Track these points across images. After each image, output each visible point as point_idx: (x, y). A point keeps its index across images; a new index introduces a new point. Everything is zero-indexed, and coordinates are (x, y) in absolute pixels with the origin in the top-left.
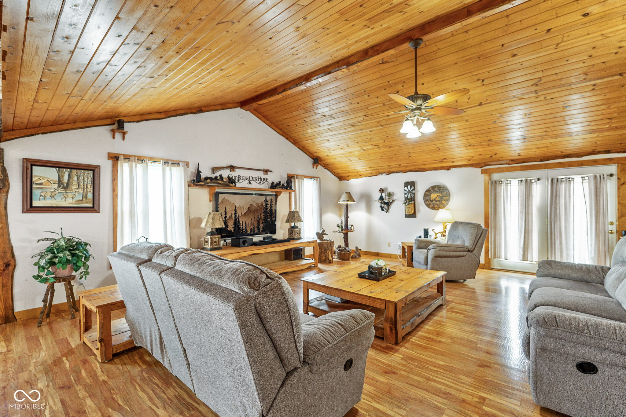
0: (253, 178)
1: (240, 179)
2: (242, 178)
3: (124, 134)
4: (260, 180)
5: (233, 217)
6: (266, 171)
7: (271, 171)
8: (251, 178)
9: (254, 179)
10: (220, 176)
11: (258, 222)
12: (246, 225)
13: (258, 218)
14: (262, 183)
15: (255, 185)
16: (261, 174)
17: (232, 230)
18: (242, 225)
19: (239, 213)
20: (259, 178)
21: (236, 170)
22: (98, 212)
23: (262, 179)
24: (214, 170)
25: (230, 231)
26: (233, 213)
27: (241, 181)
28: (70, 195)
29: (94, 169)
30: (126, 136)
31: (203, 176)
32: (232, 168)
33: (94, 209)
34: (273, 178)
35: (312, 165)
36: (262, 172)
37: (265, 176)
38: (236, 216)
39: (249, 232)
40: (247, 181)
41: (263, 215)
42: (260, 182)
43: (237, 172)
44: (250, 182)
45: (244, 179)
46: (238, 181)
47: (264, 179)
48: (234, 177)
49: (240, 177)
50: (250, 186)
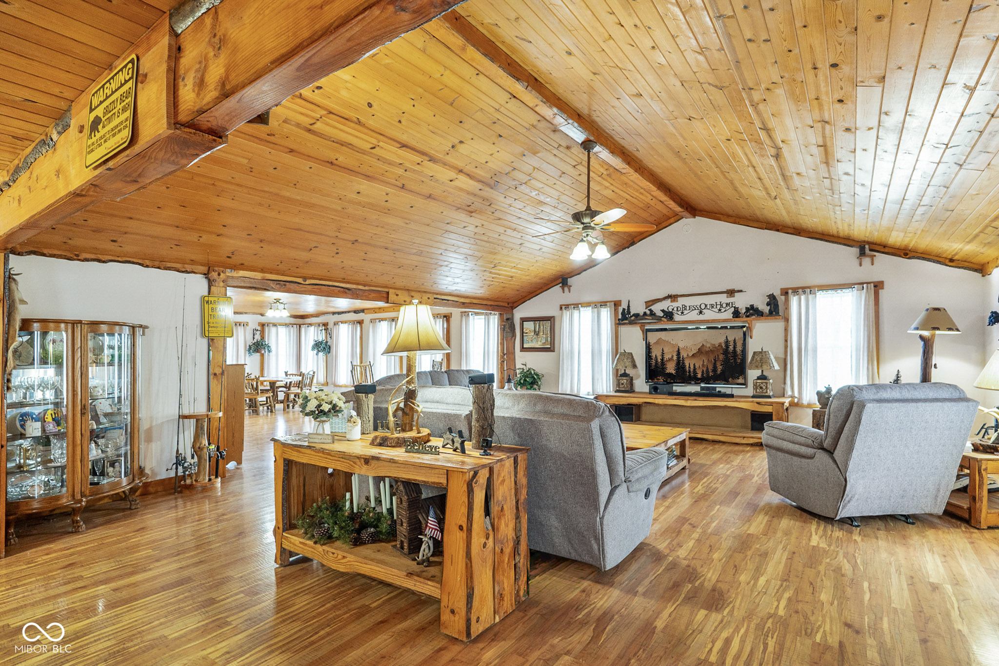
0: (706, 306)
1: (685, 309)
2: (688, 308)
3: (569, 287)
4: (719, 307)
5: (675, 358)
6: (731, 293)
7: (741, 291)
8: (703, 307)
9: (708, 307)
10: (650, 310)
11: (715, 364)
12: (694, 367)
13: (715, 360)
14: (723, 310)
15: (710, 315)
16: (724, 299)
17: (674, 372)
18: (689, 367)
19: (683, 354)
20: (719, 303)
21: (679, 299)
22: (553, 351)
23: (724, 305)
24: (648, 304)
25: (670, 374)
26: (675, 354)
27: (685, 312)
28: (540, 339)
29: (550, 319)
30: (571, 288)
31: (632, 312)
32: (673, 297)
33: (551, 349)
34: (742, 302)
35: (857, 262)
36: (725, 295)
37: (730, 300)
38: (679, 357)
39: (699, 376)
40: (697, 311)
41: (721, 357)
42: (720, 310)
43: (681, 302)
44: (701, 312)
45: (692, 308)
46: (682, 313)
47: (727, 304)
48: (675, 309)
49: (684, 307)
50: (701, 317)
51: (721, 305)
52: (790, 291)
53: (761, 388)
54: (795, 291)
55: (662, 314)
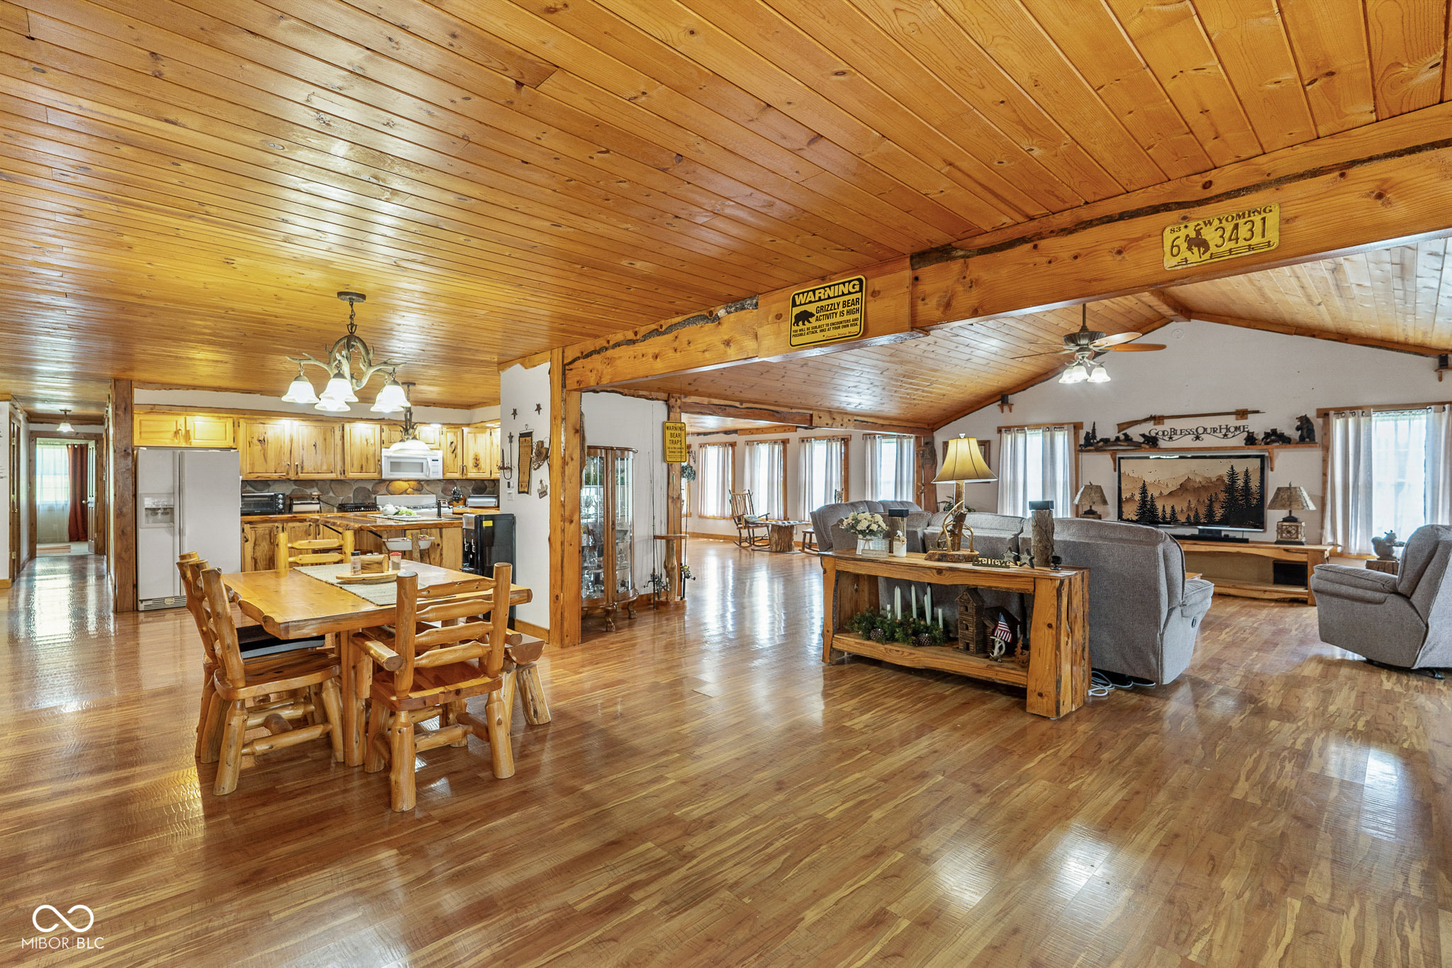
0: (1205, 430)
1: (1175, 434)
2: (1179, 432)
3: (1010, 406)
4: (1224, 430)
6: (1242, 414)
7: (1257, 412)
8: (1201, 431)
9: (1209, 431)
10: (1125, 434)
11: (1211, 506)
13: (1211, 500)
14: (1230, 435)
15: (1209, 441)
16: (1232, 421)
20: (1224, 426)
21: (1166, 421)
23: (1232, 429)
24: (1122, 427)
27: (1175, 437)
29: (984, 444)
30: (1013, 407)
31: (1099, 436)
32: (1157, 419)
34: (1257, 425)
35: (1435, 376)
36: (1234, 416)
37: (1241, 423)
39: (1183, 520)
40: (1192, 437)
41: (1222, 496)
42: (1225, 435)
43: (1168, 425)
44: (1197, 438)
45: (1184, 433)
46: (1171, 438)
47: (1237, 428)
48: (1161, 433)
49: (1174, 431)
50: (1198, 444)
51: (1228, 429)
52: (1332, 413)
53: (1289, 532)
54: (1340, 412)
55: (1142, 440)
